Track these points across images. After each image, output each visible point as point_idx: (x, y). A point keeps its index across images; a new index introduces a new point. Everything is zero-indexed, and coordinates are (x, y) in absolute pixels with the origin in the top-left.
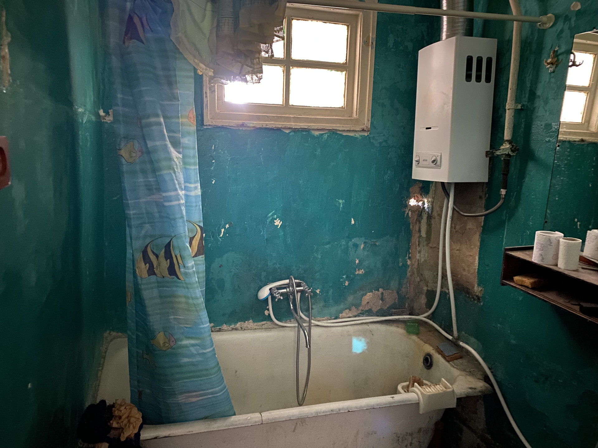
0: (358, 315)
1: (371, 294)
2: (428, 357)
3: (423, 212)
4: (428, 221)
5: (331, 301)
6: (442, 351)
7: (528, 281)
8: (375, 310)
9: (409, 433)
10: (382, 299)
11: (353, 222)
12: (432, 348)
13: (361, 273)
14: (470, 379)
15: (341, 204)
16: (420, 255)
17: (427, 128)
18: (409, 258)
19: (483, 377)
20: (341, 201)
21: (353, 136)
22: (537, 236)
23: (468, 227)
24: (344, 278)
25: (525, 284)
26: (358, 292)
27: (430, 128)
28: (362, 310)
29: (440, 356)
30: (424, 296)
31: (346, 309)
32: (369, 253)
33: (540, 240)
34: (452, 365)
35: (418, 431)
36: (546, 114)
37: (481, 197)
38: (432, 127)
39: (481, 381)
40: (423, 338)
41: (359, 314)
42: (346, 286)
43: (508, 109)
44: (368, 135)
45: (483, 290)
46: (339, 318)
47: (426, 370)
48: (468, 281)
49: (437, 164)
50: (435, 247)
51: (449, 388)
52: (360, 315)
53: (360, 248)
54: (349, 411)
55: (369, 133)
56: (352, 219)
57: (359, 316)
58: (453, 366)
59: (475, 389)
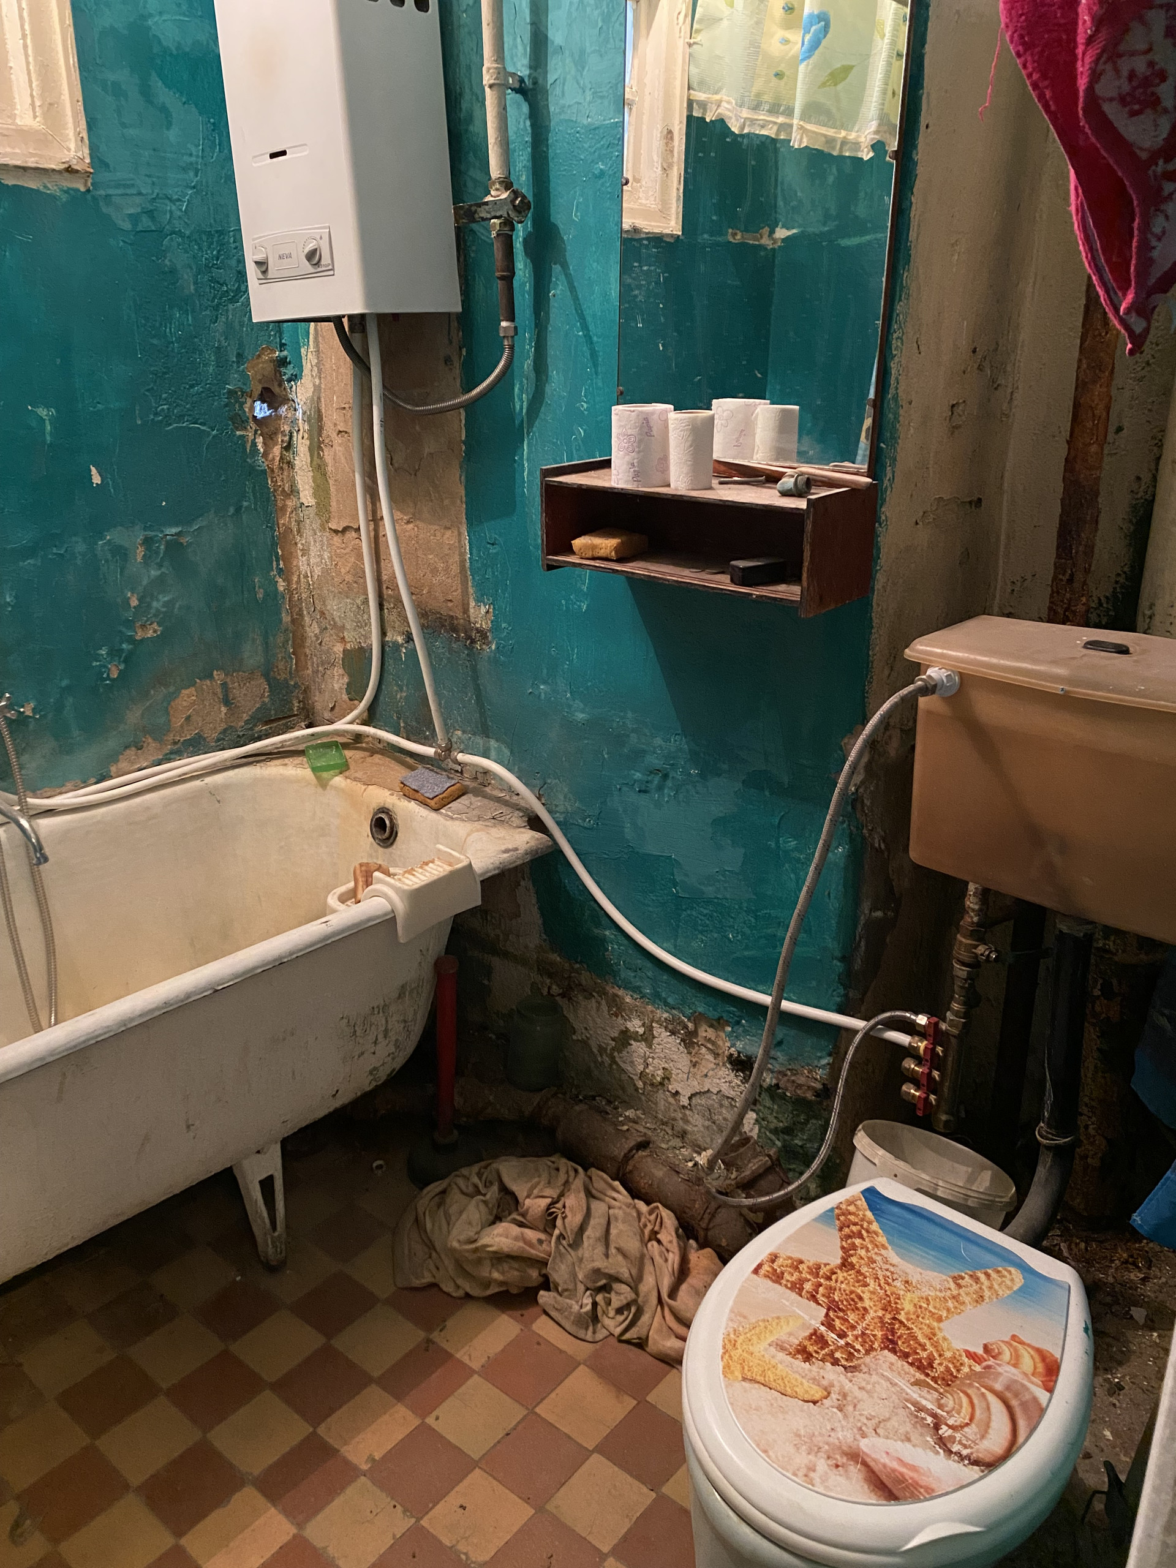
0: (166, 759)
1: (192, 690)
2: (383, 816)
3: (295, 434)
4: (315, 458)
5: (76, 733)
6: (414, 790)
7: (607, 544)
8: (211, 735)
9: (378, 1007)
10: (227, 702)
11: (97, 479)
12: (387, 793)
13: (150, 634)
14: (499, 832)
15: (47, 422)
16: (308, 560)
17: (273, 156)
18: (280, 571)
19: (524, 822)
20: (42, 412)
21: (38, 191)
22: (617, 417)
23: (427, 451)
24: (102, 655)
25: (602, 553)
26: (152, 692)
27: (284, 153)
28: (175, 743)
29: (413, 805)
30: (338, 671)
31: (126, 747)
32: (163, 570)
33: (624, 426)
34: (448, 816)
35: (400, 995)
36: (585, 99)
37: (448, 360)
38: (289, 148)
39: (522, 830)
40: (359, 775)
41: (167, 754)
42: (113, 680)
43: (491, 86)
44: (88, 191)
45: (491, 610)
46: (111, 778)
47: (381, 850)
48: (450, 597)
49: (323, 262)
50: (346, 529)
51: (459, 861)
52: (172, 756)
53: (136, 560)
54: (216, 991)
55: (90, 181)
56: (94, 470)
57: (169, 760)
58: (452, 818)
59: (516, 849)
